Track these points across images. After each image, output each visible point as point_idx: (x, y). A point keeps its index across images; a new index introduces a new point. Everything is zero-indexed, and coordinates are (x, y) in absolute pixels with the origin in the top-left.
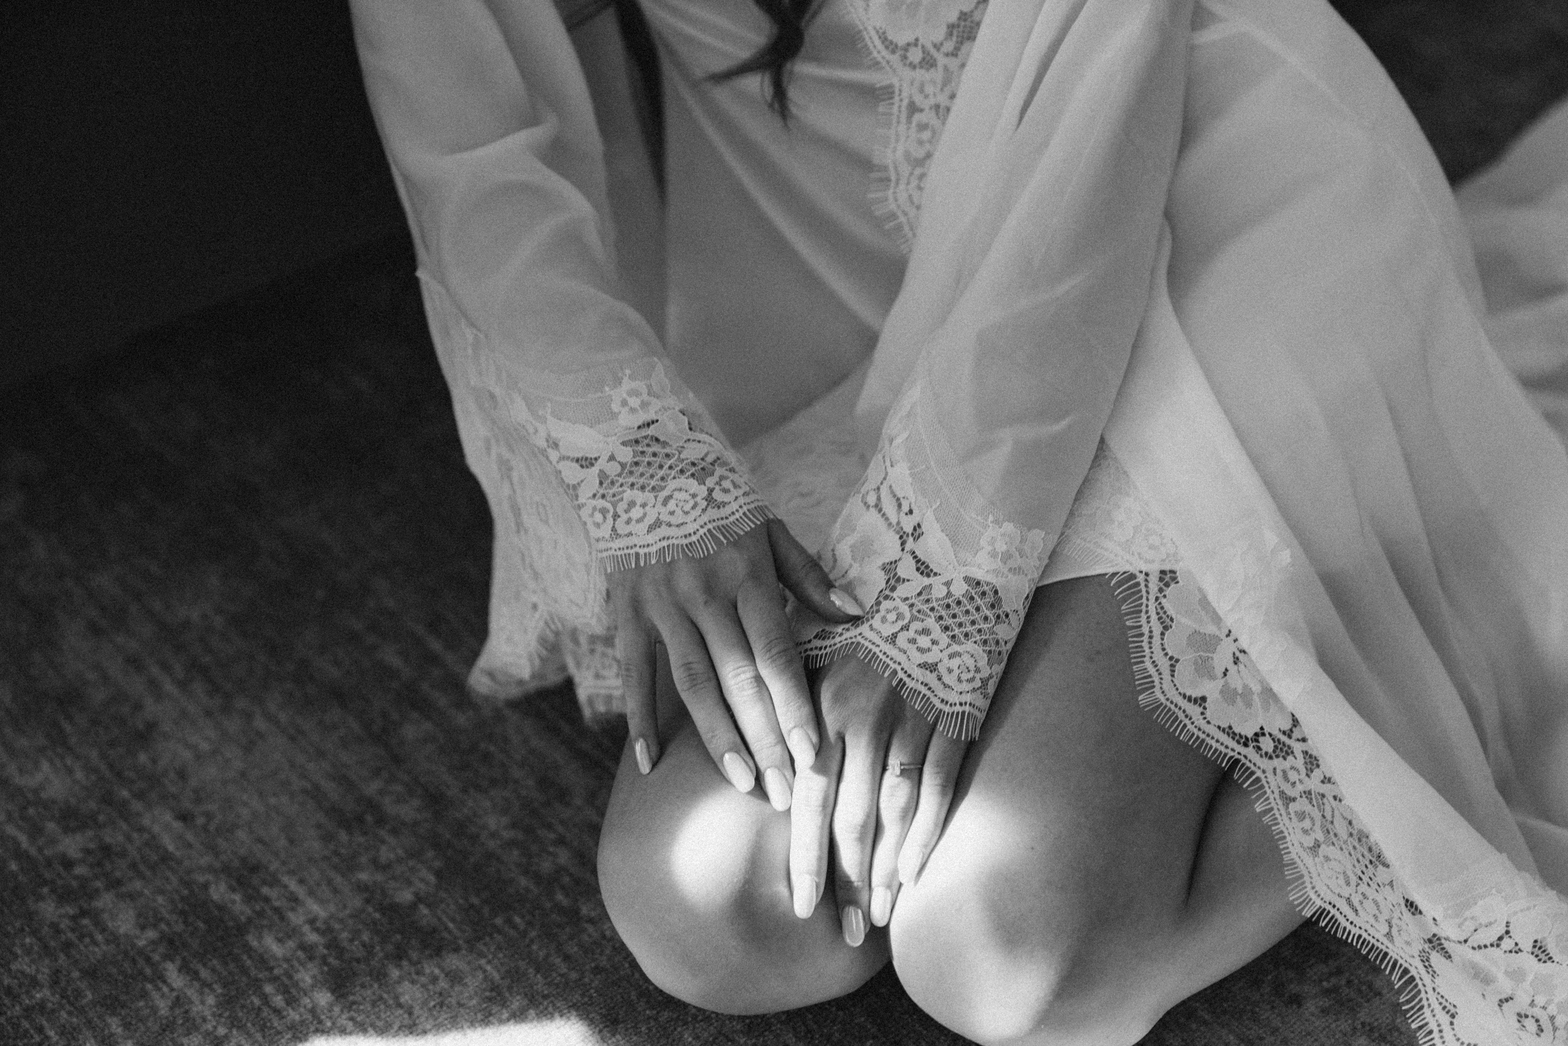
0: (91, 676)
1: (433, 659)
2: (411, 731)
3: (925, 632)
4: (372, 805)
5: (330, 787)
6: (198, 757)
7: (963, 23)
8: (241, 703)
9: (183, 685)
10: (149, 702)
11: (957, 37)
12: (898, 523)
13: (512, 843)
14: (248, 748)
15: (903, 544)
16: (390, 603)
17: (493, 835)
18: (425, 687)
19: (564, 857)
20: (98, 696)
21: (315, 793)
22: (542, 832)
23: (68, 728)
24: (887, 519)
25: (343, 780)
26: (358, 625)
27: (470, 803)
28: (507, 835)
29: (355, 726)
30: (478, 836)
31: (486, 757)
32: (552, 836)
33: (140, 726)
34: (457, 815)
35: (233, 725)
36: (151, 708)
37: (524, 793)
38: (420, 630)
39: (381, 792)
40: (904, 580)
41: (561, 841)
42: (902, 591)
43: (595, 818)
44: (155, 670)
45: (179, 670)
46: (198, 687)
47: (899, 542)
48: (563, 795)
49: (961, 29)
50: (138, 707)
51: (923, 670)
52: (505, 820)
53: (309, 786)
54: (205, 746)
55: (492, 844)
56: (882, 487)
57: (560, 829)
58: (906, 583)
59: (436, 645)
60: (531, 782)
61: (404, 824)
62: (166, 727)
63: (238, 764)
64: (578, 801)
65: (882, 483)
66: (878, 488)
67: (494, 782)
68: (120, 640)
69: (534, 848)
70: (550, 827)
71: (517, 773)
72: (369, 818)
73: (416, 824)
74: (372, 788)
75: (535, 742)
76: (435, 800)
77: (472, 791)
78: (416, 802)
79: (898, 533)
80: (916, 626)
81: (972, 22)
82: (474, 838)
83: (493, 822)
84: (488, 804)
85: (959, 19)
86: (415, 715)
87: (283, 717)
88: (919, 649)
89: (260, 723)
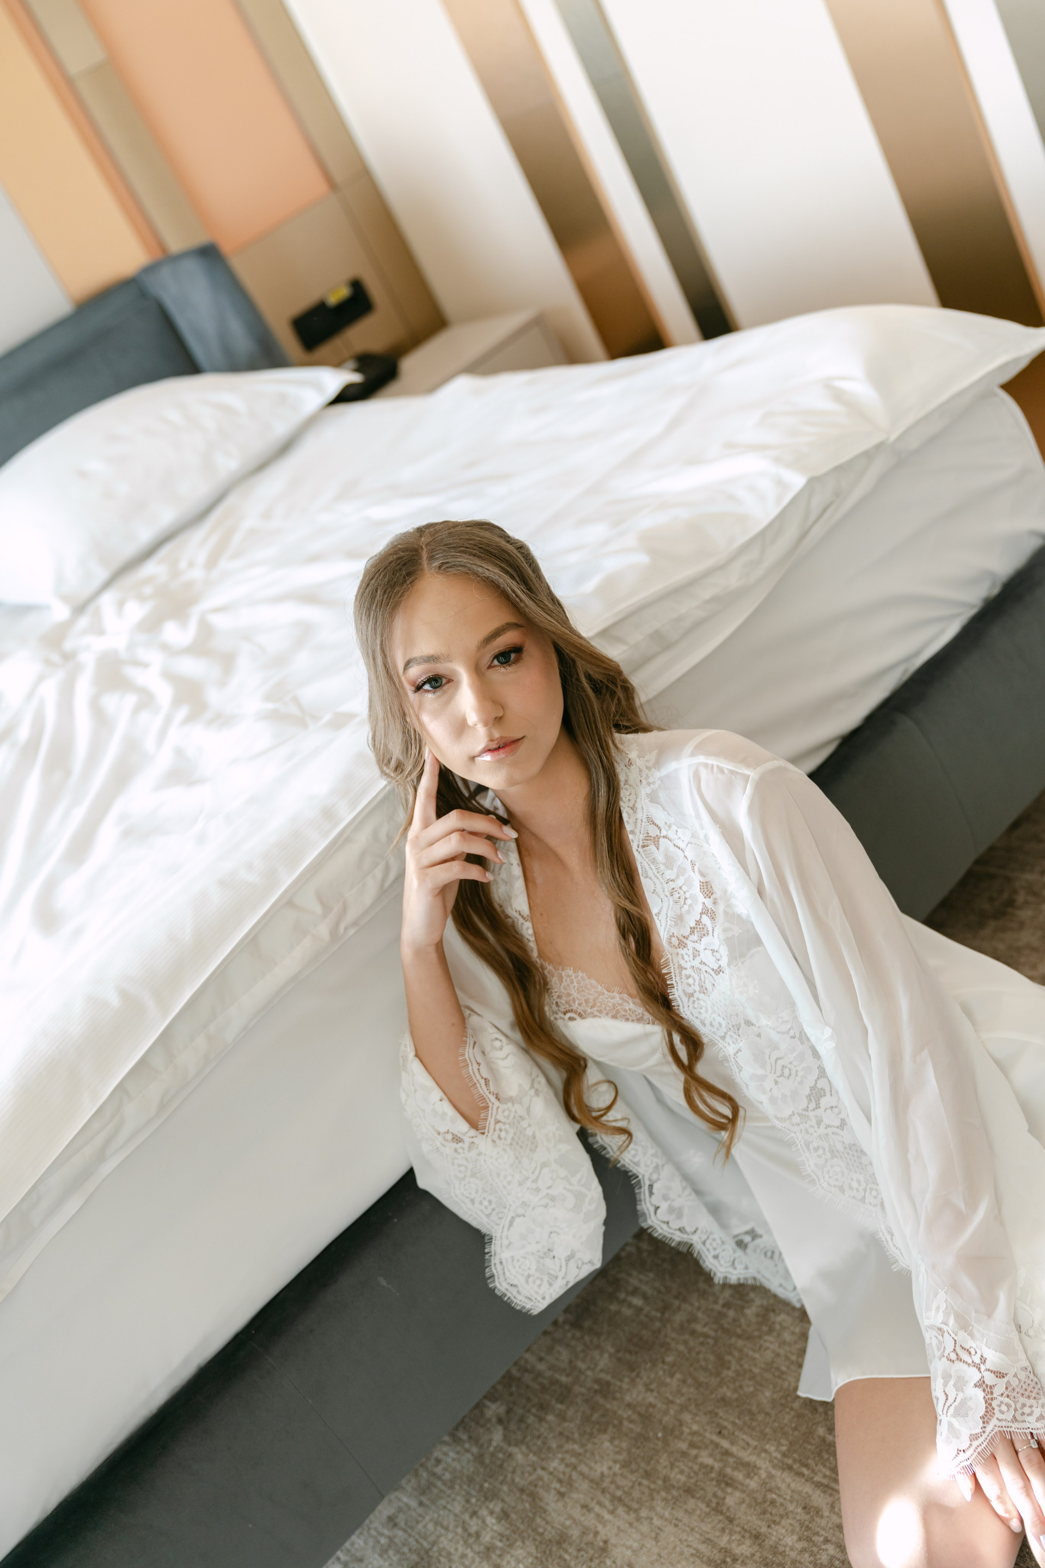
0: (568, 1523)
1: (727, 1453)
2: (731, 1500)
3: (1024, 1405)
4: (726, 1551)
5: (703, 1548)
6: (635, 1552)
7: (814, 1092)
8: (644, 1513)
9: (612, 1512)
10: (600, 1528)
11: (814, 1099)
12: (973, 1362)
13: (803, 1550)
14: (656, 1539)
15: (979, 1369)
16: (695, 1427)
17: (792, 1549)
18: (728, 1471)
19: (831, 1549)
20: (575, 1533)
21: (697, 1554)
22: (815, 1538)
23: (567, 1557)
24: (966, 1363)
25: (708, 1541)
26: (683, 1446)
27: (775, 1533)
28: (799, 1546)
29: (703, 1506)
30: (784, 1551)
31: (773, 1502)
32: (821, 1539)
33: (601, 1544)
34: (771, 1542)
35: (645, 1528)
36: (604, 1532)
37: (798, 1518)
38: (715, 1438)
39: (729, 1542)
40: (993, 1386)
41: (826, 1541)
42: (997, 1392)
43: (838, 1521)
44: (597, 1509)
45: (607, 1503)
46: (621, 1510)
47: (977, 1370)
48: (818, 1512)
49: (814, 1094)
50: (596, 1533)
51: (1040, 1421)
52: (795, 1537)
53: (694, 1552)
54: (635, 1545)
55: (793, 1554)
56: (956, 1348)
57: (822, 1532)
58: (996, 1387)
59: (725, 1444)
60: (799, 1510)
61: (747, 1557)
62: (613, 1540)
63: (655, 1550)
64: (826, 1513)
65: (955, 1346)
66: (954, 1350)
67: (782, 1517)
68: (575, 1496)
69: (815, 1549)
70: (817, 1534)
71: (791, 1507)
72: (728, 1560)
73: (753, 1555)
74: (723, 1541)
75: (793, 1485)
76: (757, 1537)
77: (773, 1526)
78: (748, 1542)
79: (974, 1366)
80: (1019, 1406)
81: (818, 1089)
82: (783, 1554)
83: (790, 1540)
84: (783, 1531)
85: (811, 1090)
86: (729, 1490)
87: (667, 1514)
88: (1029, 1415)
89: (657, 1522)
